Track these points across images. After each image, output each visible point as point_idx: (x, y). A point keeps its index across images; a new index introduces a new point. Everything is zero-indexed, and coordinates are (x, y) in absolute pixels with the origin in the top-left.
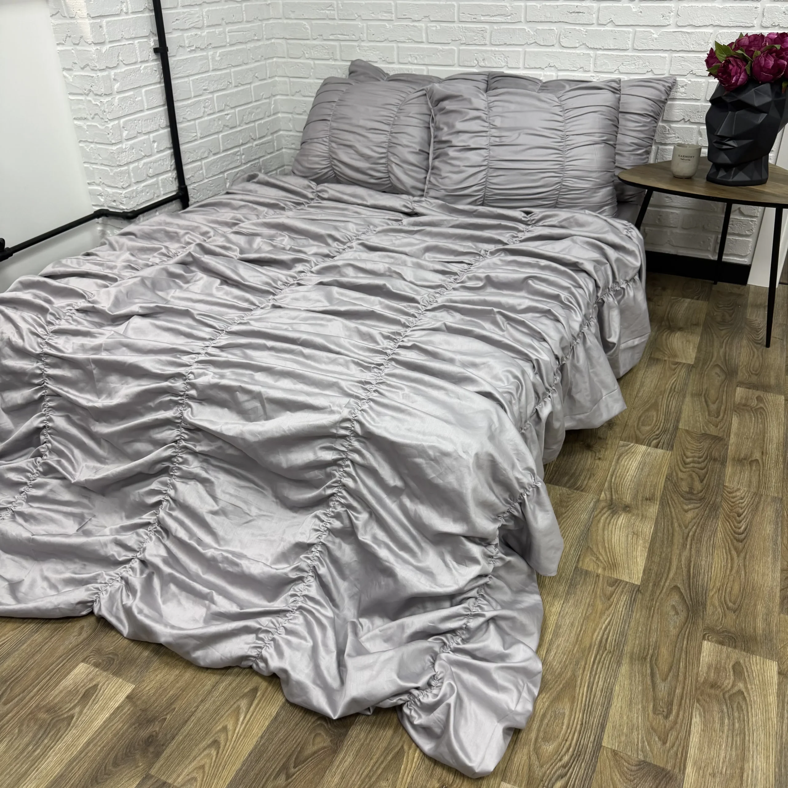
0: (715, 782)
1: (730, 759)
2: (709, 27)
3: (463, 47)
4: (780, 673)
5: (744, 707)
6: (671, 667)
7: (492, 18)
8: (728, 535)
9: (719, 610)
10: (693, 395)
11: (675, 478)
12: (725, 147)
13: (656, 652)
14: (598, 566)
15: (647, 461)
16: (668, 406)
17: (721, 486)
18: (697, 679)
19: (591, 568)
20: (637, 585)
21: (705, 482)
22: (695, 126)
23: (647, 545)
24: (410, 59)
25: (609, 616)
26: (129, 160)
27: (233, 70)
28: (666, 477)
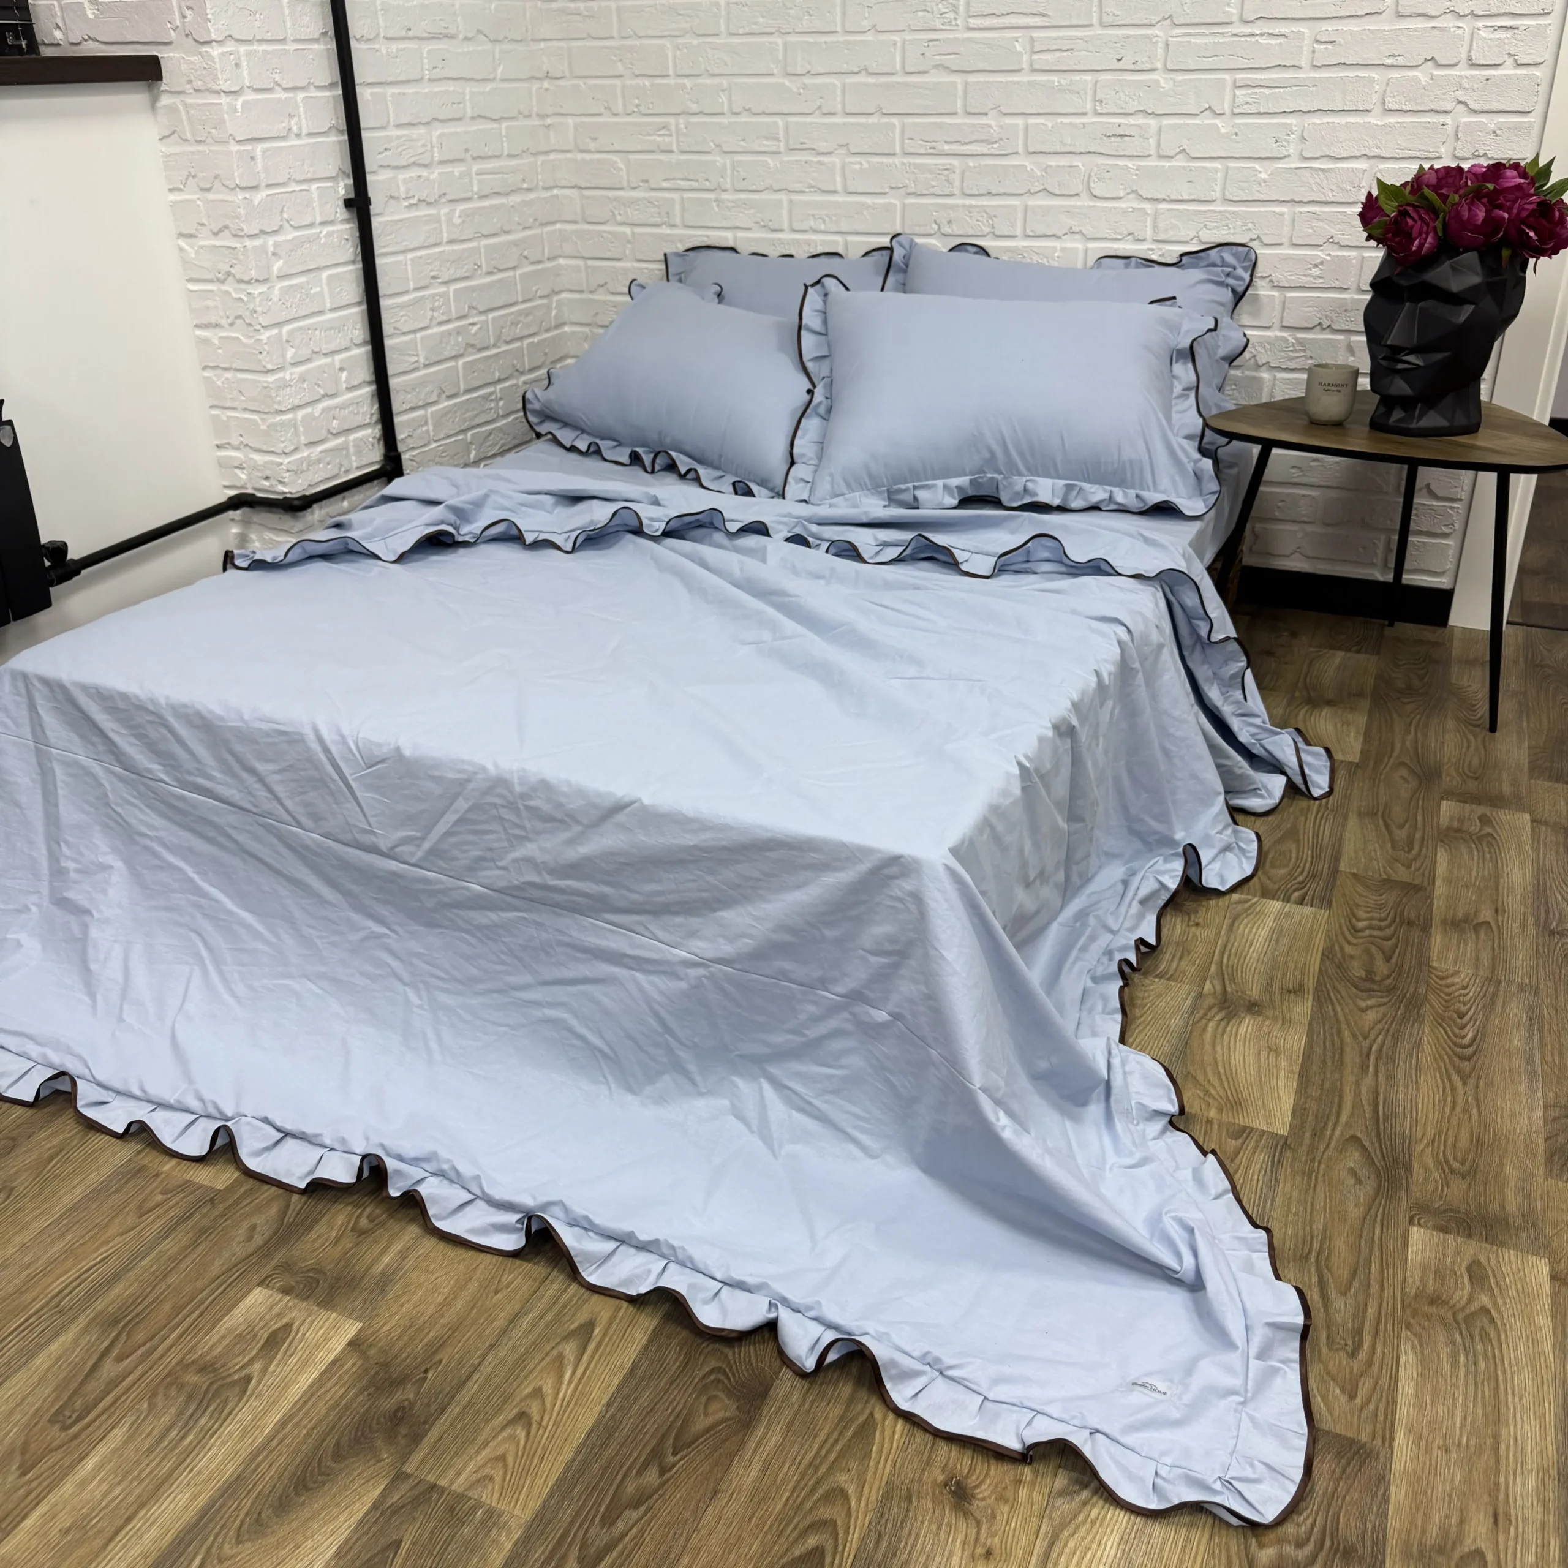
0: (1449, 1460)
1: (1473, 1421)
2: (1361, 160)
3: (911, 200)
4: (1554, 1277)
5: (1492, 1335)
6: (1355, 1271)
7: (965, 147)
8: (1444, 1049)
9: (1437, 1175)
10: (1360, 815)
11: (1339, 955)
12: (1400, 366)
13: (1326, 1246)
14: (1208, 1105)
15: (1286, 926)
16: (1316, 835)
17: (1425, 968)
18: (1403, 1290)
19: (1195, 1109)
20: (1282, 1136)
21: (1394, 960)
22: (1340, 337)
23: (1297, 1069)
24: (812, 223)
26: (297, 402)
27: (485, 242)
28: (1323, 954)
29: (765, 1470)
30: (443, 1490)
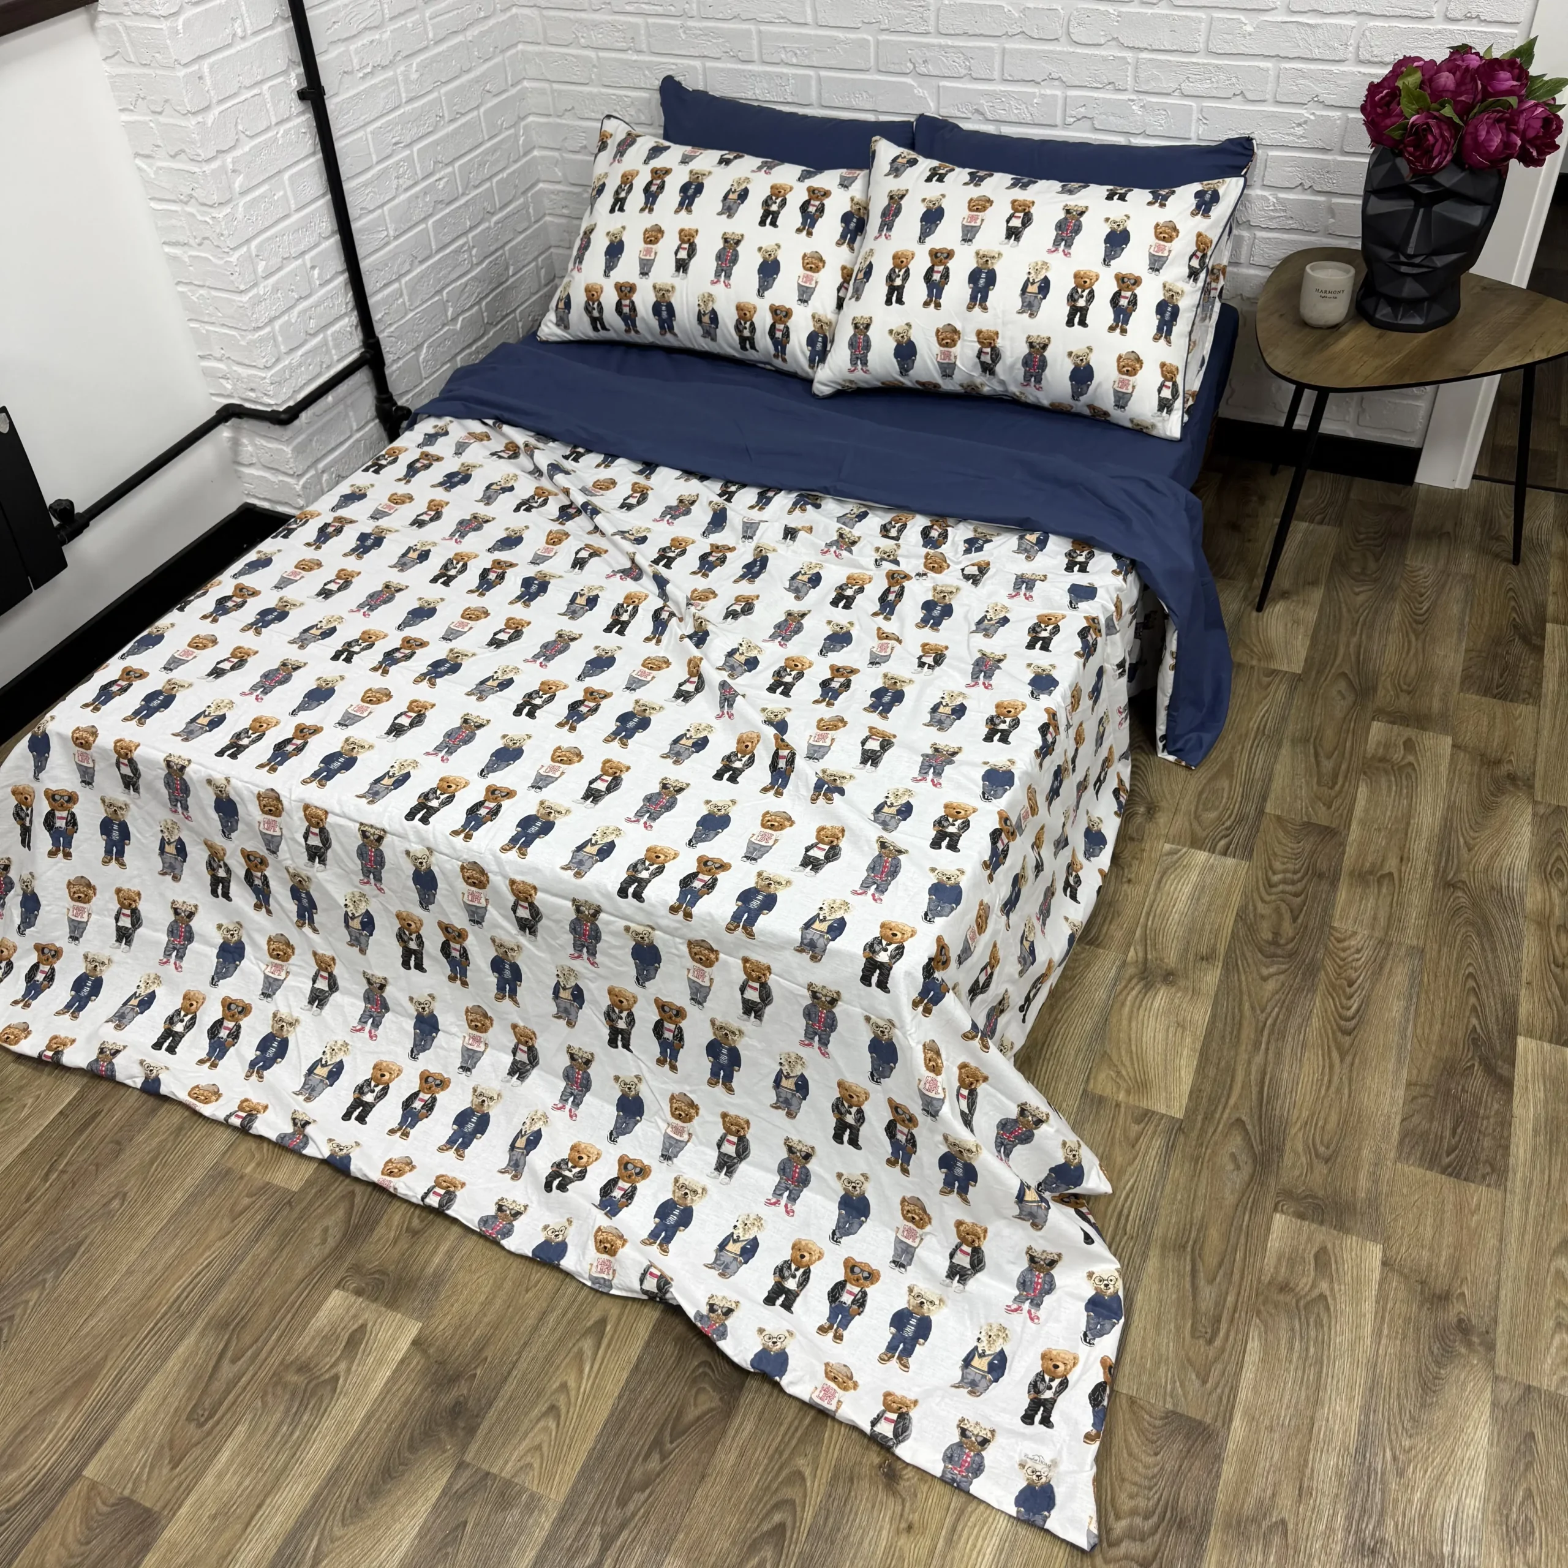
0: (1272, 1439)
2: (1350, 16)
3: (884, 37)
4: (1385, 1263)
5: (1325, 1322)
6: (1222, 1260)
8: (1330, 1023)
9: (1304, 1159)
10: (1294, 742)
11: (1251, 916)
13: (1201, 1235)
14: (1119, 1087)
15: (1208, 881)
16: (1249, 767)
17: (1326, 929)
18: (1260, 1277)
19: (1107, 1092)
20: (1178, 1120)
21: (1299, 921)
22: (1321, 198)
23: (1198, 1046)
24: (783, 56)
25: (1132, 1175)
26: (273, 314)
27: (444, 90)
28: (1237, 914)
29: (741, 1455)
30: (495, 1476)
